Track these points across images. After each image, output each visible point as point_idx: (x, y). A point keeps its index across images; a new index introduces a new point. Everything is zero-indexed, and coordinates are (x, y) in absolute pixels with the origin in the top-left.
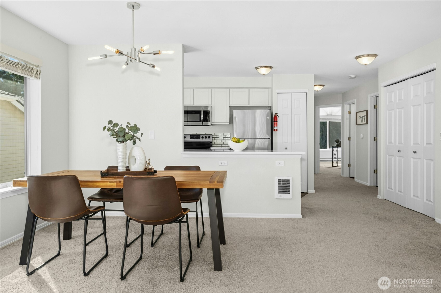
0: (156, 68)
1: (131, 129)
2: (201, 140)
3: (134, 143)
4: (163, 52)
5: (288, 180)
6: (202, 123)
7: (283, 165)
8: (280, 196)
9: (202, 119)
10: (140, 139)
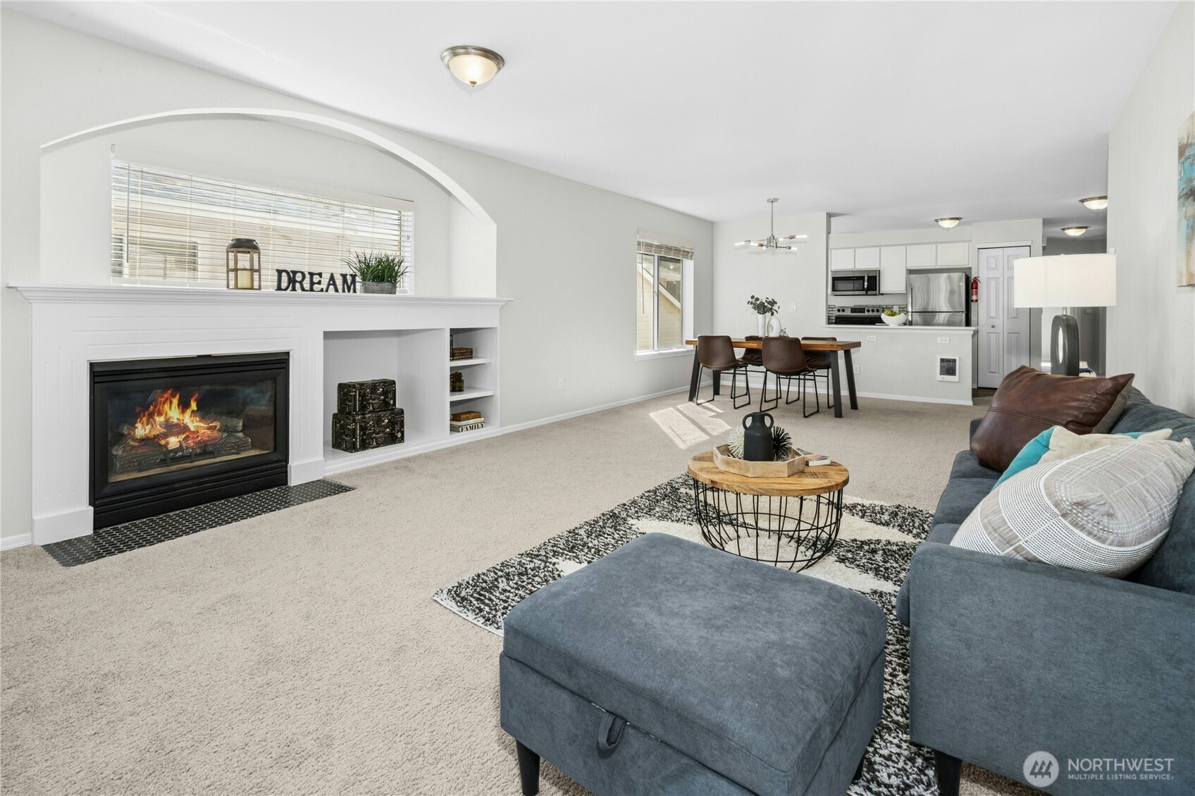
0: (792, 248)
1: (769, 303)
2: (866, 314)
3: (772, 314)
4: (798, 237)
5: (954, 361)
6: (867, 293)
7: (948, 342)
8: (943, 378)
9: (866, 287)
10: (777, 312)
